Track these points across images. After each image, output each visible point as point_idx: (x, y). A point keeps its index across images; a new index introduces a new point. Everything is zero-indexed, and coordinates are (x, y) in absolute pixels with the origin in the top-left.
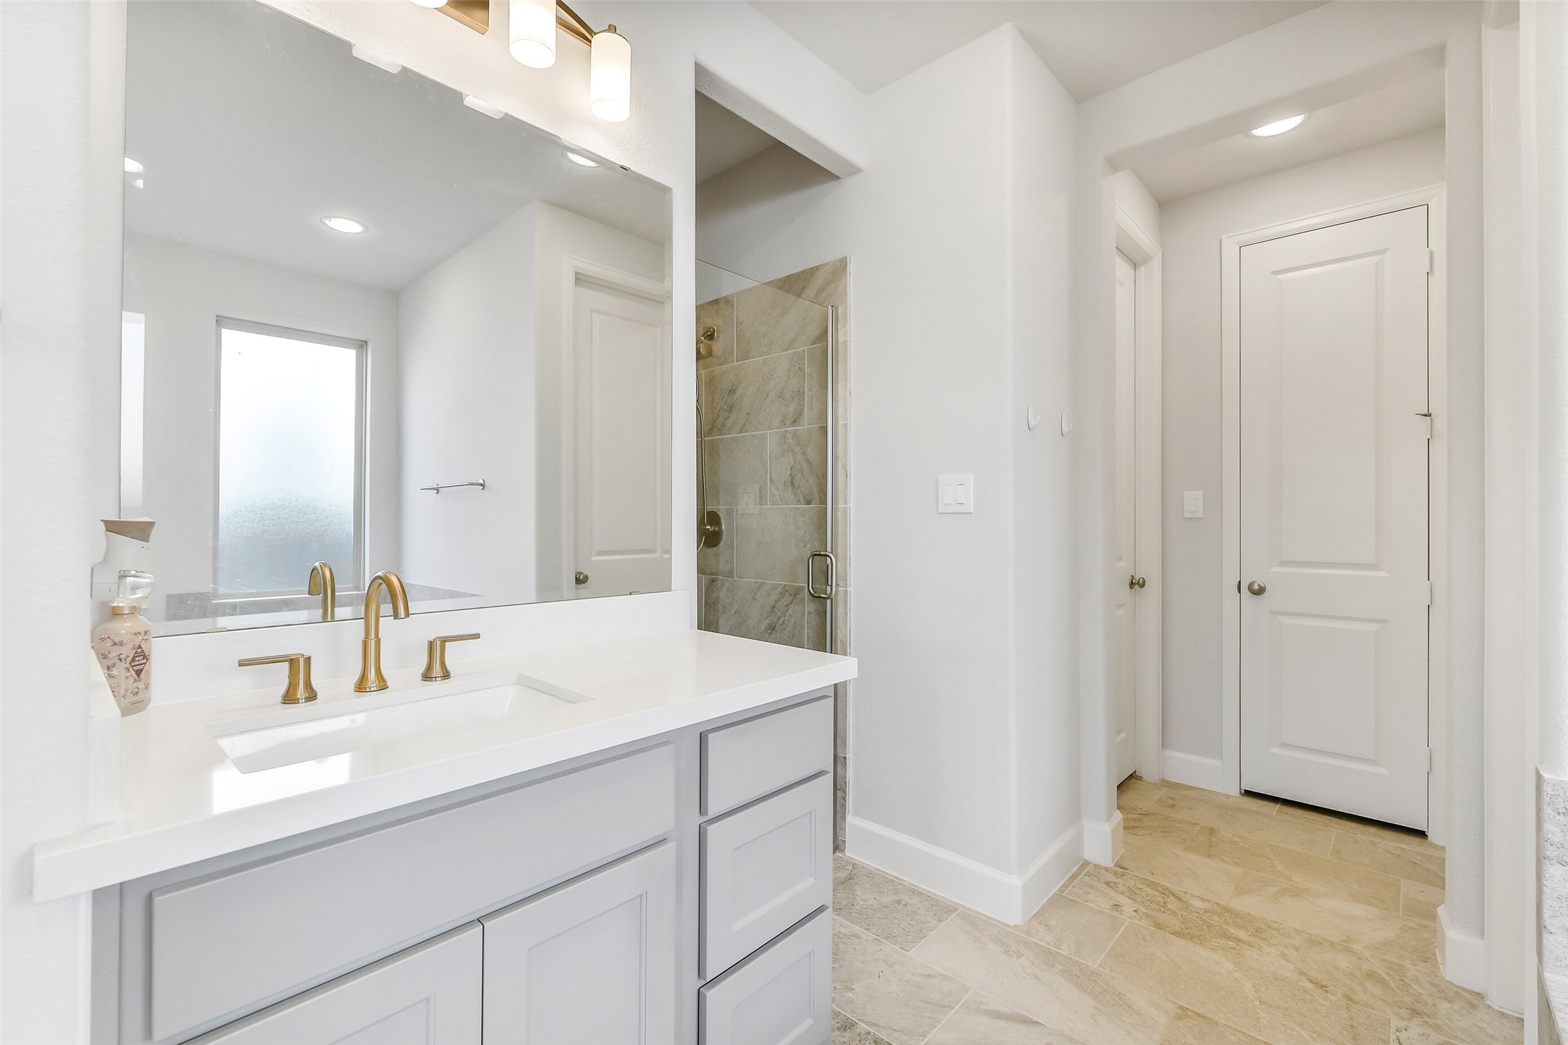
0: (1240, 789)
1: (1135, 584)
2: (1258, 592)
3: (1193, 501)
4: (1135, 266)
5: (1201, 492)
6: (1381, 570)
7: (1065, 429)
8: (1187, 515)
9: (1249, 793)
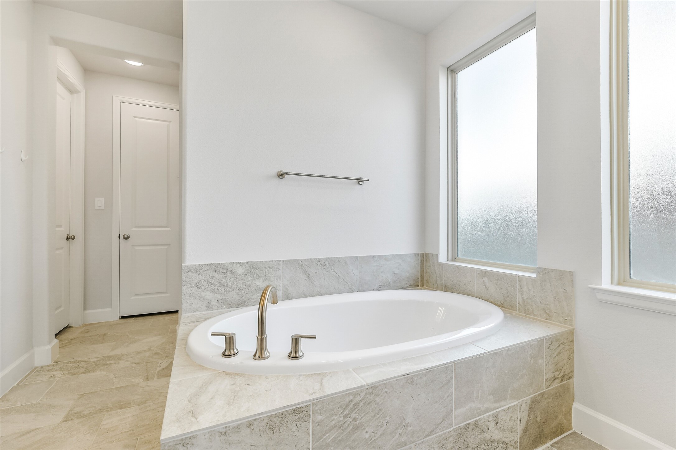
0: (119, 317)
1: (69, 238)
2: (127, 238)
3: (100, 202)
4: (71, 93)
5: (103, 198)
6: (168, 228)
7: (23, 158)
8: (96, 208)
9: (123, 318)
